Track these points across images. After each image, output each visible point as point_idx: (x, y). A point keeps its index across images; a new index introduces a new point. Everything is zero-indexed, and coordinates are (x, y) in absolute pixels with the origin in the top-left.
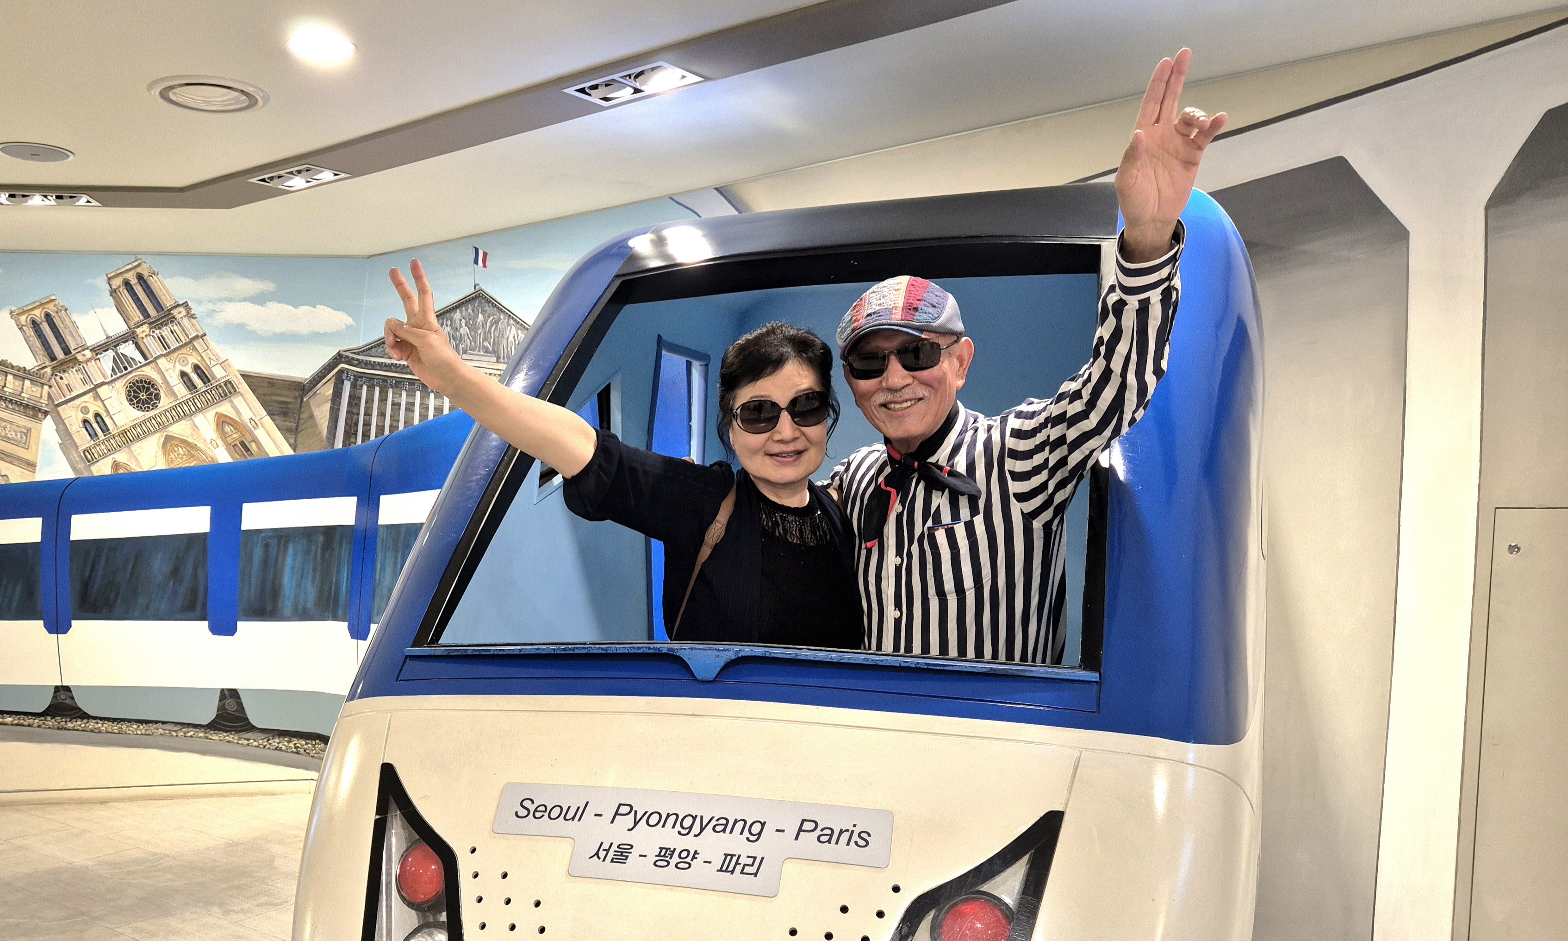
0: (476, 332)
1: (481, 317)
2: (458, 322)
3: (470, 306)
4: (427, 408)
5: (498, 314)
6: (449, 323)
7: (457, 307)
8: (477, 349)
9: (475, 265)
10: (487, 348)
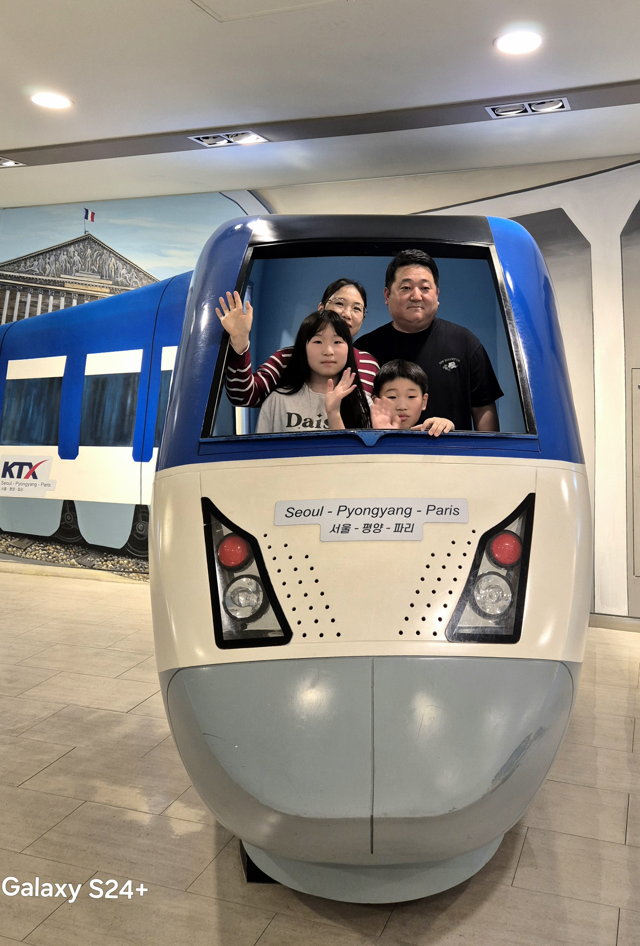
0: (85, 260)
1: (89, 251)
2: (72, 253)
3: (81, 244)
4: (47, 306)
5: (102, 250)
6: (65, 253)
7: (71, 244)
8: (86, 271)
9: (86, 220)
10: (94, 270)
